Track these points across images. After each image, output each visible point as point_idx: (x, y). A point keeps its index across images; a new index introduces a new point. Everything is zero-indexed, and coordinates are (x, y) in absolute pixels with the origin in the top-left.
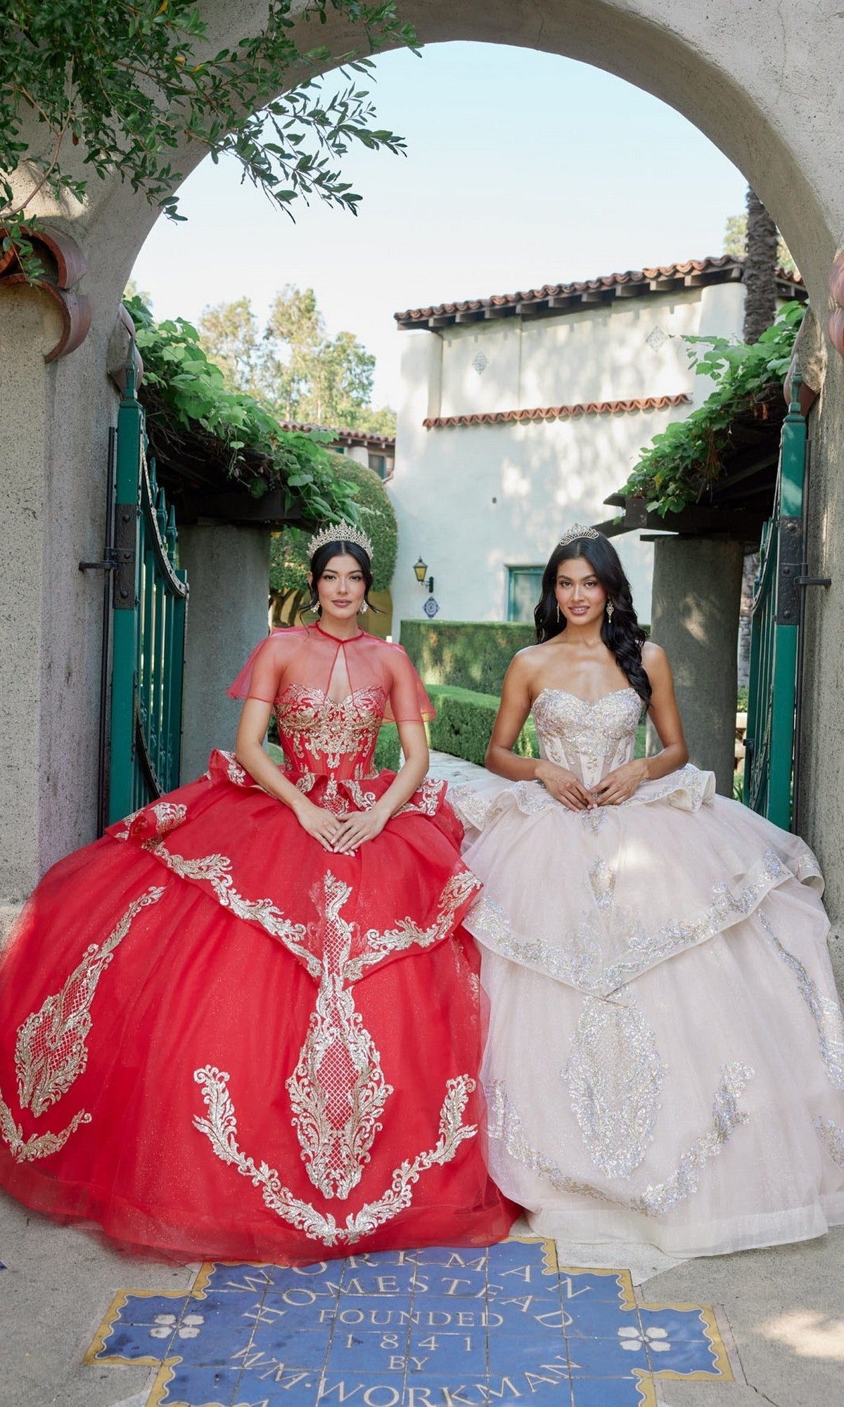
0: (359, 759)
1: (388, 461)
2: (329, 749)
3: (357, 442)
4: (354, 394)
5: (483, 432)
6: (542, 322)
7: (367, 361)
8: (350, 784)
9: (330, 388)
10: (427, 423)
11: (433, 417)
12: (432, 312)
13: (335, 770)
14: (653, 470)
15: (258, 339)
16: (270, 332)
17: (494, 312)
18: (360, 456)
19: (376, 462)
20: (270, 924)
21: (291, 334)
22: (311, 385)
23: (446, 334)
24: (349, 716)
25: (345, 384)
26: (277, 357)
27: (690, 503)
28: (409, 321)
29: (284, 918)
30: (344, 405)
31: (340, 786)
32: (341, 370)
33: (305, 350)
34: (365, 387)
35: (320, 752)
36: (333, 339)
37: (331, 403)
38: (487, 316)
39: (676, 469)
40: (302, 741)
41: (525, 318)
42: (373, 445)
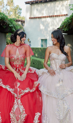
0: (22, 65)
1: (24, 24)
2: (17, 64)
3: (19, 21)
4: (19, 14)
5: (38, 19)
6: (46, 3)
7: (21, 9)
8: (20, 69)
9: (15, 13)
10: (29, 18)
11: (30, 17)
12: (30, 2)
13: (18, 67)
14: (64, 24)
15: (5, 6)
16: (7, 5)
17: (39, 2)
18: (20, 23)
19: (22, 24)
20: (8, 89)
21: (9, 5)
22: (13, 13)
23: (32, 5)
24: (20, 59)
25: (17, 13)
26: (8, 9)
27: (69, 29)
28: (27, 3)
29: (11, 88)
30: (17, 16)
31: (18, 69)
32: (17, 11)
33: (12, 8)
34: (20, 13)
35: (15, 64)
36: (16, 6)
37: (15, 15)
38: (38, 2)
39: (67, 24)
40: (13, 63)
41: (44, 3)
42: (22, 21)
